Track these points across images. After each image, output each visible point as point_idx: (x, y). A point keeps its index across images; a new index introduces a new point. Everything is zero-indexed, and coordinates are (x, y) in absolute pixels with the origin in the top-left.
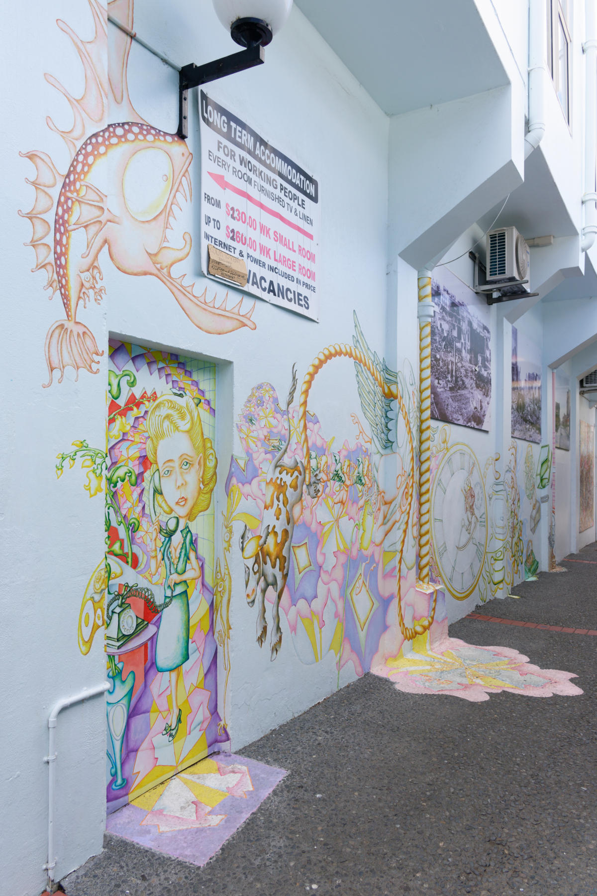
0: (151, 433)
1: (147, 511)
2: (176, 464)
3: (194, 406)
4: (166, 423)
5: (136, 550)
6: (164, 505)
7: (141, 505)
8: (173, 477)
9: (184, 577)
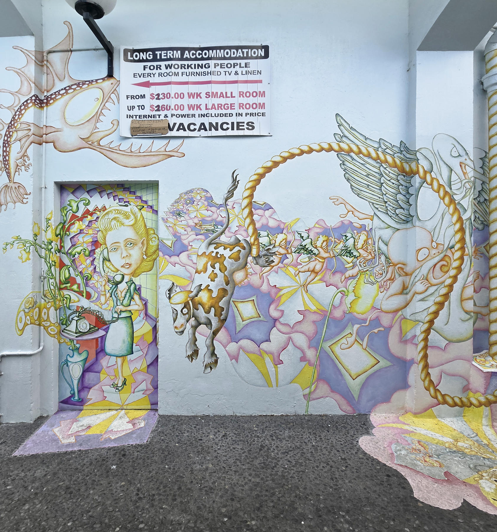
0: (102, 228)
1: (97, 270)
2: (122, 245)
3: (137, 210)
4: (114, 222)
5: (89, 289)
6: (111, 267)
7: (93, 267)
8: (119, 251)
9: (129, 308)
